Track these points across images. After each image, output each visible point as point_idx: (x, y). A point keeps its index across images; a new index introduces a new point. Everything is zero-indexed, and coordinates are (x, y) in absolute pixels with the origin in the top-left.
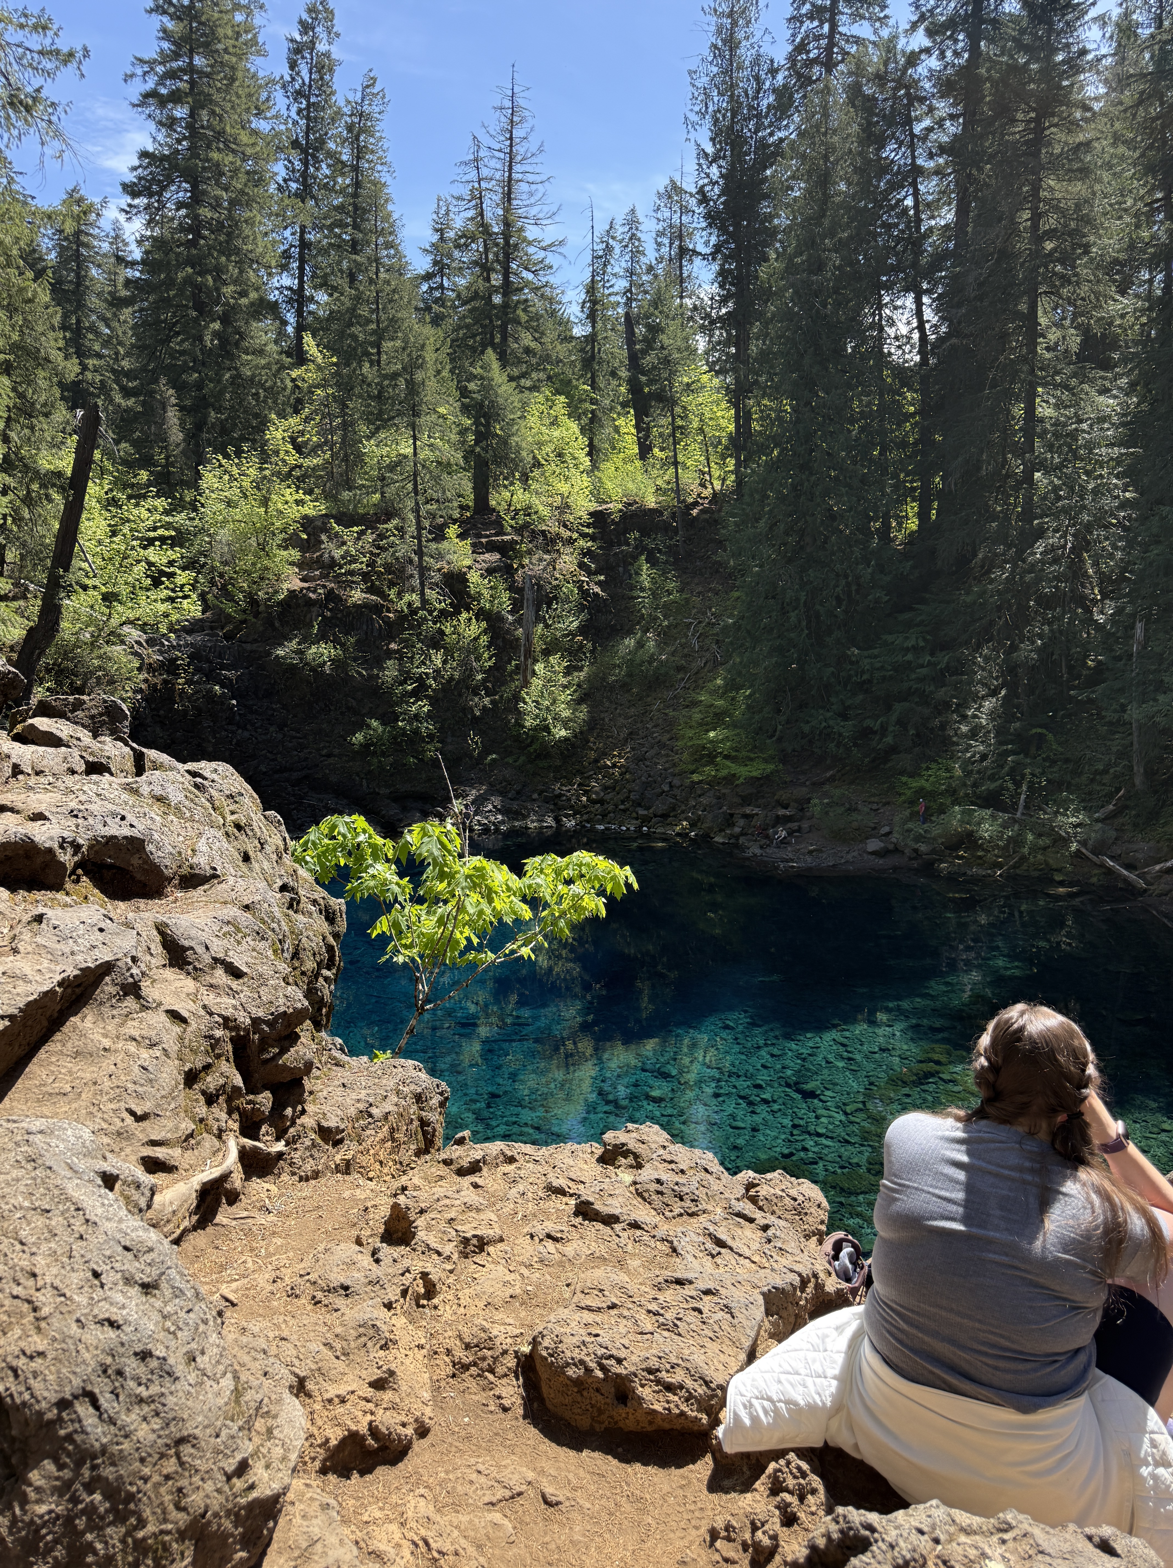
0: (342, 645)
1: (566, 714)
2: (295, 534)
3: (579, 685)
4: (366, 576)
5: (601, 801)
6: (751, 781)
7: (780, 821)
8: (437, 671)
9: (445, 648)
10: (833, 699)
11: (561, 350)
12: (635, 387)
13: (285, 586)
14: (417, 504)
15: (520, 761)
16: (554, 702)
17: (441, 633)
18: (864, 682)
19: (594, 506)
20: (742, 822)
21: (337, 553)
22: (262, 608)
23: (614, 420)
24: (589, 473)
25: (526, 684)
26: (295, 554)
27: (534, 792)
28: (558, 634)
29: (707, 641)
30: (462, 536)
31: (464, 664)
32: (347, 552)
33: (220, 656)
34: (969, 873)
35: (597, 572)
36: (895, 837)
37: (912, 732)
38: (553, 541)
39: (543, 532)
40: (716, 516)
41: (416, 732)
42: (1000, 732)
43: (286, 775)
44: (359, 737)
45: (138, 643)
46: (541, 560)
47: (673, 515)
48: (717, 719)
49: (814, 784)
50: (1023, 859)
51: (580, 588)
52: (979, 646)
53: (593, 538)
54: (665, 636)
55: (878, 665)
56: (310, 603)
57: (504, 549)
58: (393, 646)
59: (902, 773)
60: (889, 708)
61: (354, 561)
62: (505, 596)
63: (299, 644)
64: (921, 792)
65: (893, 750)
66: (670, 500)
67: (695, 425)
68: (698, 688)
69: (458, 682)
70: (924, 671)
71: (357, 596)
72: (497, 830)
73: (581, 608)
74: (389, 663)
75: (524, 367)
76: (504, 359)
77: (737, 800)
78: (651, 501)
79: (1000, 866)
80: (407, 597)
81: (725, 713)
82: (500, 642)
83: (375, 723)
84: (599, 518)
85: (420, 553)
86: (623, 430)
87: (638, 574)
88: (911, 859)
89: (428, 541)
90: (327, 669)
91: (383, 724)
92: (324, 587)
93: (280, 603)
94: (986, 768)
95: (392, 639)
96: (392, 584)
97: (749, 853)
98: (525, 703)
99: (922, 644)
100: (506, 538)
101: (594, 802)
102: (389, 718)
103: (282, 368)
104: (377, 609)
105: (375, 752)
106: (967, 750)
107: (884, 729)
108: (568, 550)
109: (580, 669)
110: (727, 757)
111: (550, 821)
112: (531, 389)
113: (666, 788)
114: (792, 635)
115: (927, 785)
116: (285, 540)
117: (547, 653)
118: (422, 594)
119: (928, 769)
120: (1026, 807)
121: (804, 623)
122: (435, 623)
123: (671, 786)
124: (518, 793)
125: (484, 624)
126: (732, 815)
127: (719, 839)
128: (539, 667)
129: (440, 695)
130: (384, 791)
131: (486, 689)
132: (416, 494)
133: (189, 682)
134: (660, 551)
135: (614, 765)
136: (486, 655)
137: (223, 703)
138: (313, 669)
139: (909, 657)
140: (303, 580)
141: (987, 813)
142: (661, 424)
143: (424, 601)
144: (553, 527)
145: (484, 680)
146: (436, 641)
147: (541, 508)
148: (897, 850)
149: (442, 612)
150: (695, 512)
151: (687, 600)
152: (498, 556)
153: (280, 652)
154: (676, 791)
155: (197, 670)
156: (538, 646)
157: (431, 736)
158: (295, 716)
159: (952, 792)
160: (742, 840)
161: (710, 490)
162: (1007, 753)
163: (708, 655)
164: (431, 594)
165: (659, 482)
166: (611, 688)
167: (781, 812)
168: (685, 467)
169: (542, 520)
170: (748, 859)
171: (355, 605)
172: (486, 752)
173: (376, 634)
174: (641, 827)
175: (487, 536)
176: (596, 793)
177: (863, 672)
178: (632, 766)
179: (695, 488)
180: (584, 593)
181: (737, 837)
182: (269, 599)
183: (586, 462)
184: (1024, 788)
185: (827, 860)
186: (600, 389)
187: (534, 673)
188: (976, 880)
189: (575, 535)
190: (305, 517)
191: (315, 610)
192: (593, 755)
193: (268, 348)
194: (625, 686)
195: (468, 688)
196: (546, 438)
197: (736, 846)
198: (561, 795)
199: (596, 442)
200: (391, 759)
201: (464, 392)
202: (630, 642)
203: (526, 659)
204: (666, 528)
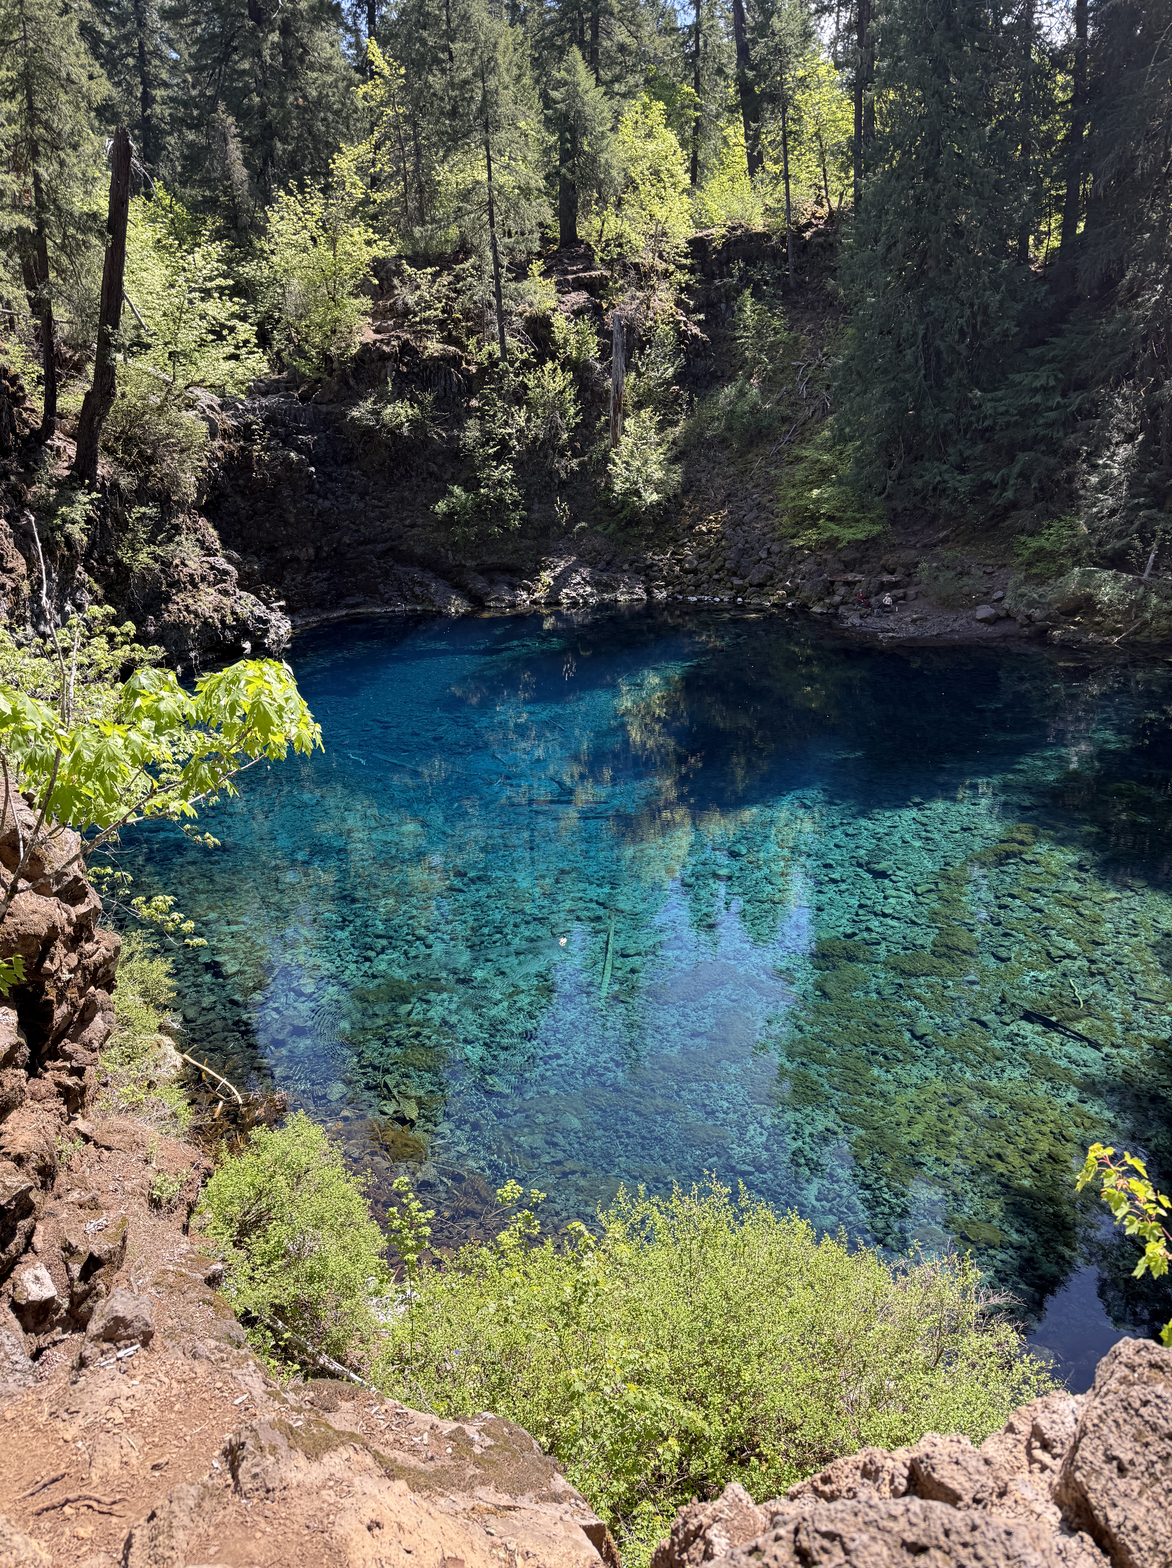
0: (420, 403)
1: (658, 475)
2: (366, 279)
3: (674, 443)
4: (442, 324)
5: (695, 571)
6: (855, 544)
7: (884, 587)
8: (521, 431)
9: (528, 404)
10: (951, 450)
11: (659, 45)
12: (745, 88)
13: (358, 339)
14: (493, 237)
15: (610, 530)
16: (645, 463)
17: (525, 387)
18: (986, 429)
19: (693, 233)
20: (842, 590)
21: (411, 300)
22: (336, 365)
23: (722, 129)
24: (689, 193)
25: (616, 442)
26: (366, 302)
27: (624, 562)
28: (652, 383)
29: (817, 387)
30: (545, 274)
31: (549, 421)
32: (421, 297)
33: (295, 420)
34: (1085, 640)
35: (696, 310)
36: (1007, 603)
37: (1035, 485)
38: (646, 276)
39: (636, 266)
40: (831, 239)
41: (500, 499)
42: (1134, 482)
43: (370, 547)
44: (441, 506)
45: (210, 407)
46: (633, 298)
47: (783, 239)
48: (823, 475)
49: (925, 546)
50: (1146, 624)
51: (677, 330)
52: (1118, 384)
53: (692, 270)
54: (769, 383)
55: (1002, 409)
56: (384, 357)
57: (594, 287)
58: (474, 403)
59: (1022, 531)
60: (1012, 459)
61: (429, 308)
62: (593, 342)
63: (375, 403)
64: (1041, 554)
65: (1014, 505)
66: (778, 222)
67: (811, 129)
68: (804, 440)
69: (544, 442)
70: (1052, 415)
71: (433, 347)
72: (586, 603)
73: (677, 353)
74: (470, 422)
75: (617, 70)
76: (593, 61)
77: (840, 566)
78: (758, 225)
79: (1118, 632)
80: (487, 348)
81: (832, 469)
82: (588, 395)
83: (457, 490)
84: (698, 246)
85: (498, 295)
86: (732, 141)
87: (741, 310)
88: (1022, 626)
89: (510, 280)
90: (405, 431)
91: (466, 490)
92: (398, 338)
93: (353, 359)
94: (1113, 525)
95: (472, 394)
96: (471, 332)
97: (848, 623)
98: (615, 464)
99: (1052, 383)
100: (594, 273)
101: (687, 572)
102: (472, 485)
103: (351, 83)
104: (455, 361)
105: (458, 523)
106: (1094, 505)
107: (1004, 482)
108: (665, 285)
109: (675, 423)
110: (831, 518)
111: (640, 592)
112: (624, 96)
113: (764, 555)
114: (908, 376)
115: (1047, 545)
116: (356, 286)
117: (639, 406)
118: (502, 341)
119: (1049, 527)
120: (1155, 567)
121: (921, 362)
122: (517, 375)
123: (769, 553)
124: (608, 563)
125: (570, 376)
126: (832, 583)
127: (817, 609)
128: (629, 423)
129: (525, 458)
130: (470, 563)
131: (574, 449)
132: (492, 226)
133: (266, 449)
134: (766, 283)
135: (710, 531)
136: (572, 411)
137: (301, 471)
138: (391, 432)
139: (1038, 399)
140: (377, 331)
141: (1106, 574)
142: (771, 130)
143: (505, 350)
144: (647, 259)
145: (571, 440)
146: (519, 397)
147: (633, 236)
148: (1008, 617)
149: (525, 363)
150: (807, 235)
151: (796, 340)
152: (586, 295)
153: (355, 413)
154: (775, 559)
155: (274, 435)
156: (629, 397)
157: (516, 503)
158: (376, 484)
159: (1074, 552)
160: (841, 609)
161: (827, 208)
162: (1139, 507)
163: (816, 402)
164: (512, 342)
165: (769, 201)
166: (710, 445)
167: (886, 578)
168: (798, 181)
169: (635, 251)
170: (847, 629)
171: (431, 358)
172: (575, 519)
173: (455, 390)
174: (735, 598)
175: (575, 272)
176: (690, 562)
177: (985, 417)
178: (729, 532)
179: (809, 206)
180: (682, 336)
181: (836, 607)
182: (342, 355)
183: (686, 179)
184: (1155, 545)
185: (932, 629)
186: (705, 92)
187: (624, 430)
188: (1090, 648)
189: (672, 268)
190: (375, 259)
191: (390, 364)
192: (687, 521)
193: (334, 63)
194: (723, 442)
195: (554, 449)
196: (641, 153)
197: (836, 616)
198: (652, 566)
199: (701, 157)
200: (475, 529)
201: (548, 102)
202: (729, 391)
203: (615, 414)
204: (775, 255)
